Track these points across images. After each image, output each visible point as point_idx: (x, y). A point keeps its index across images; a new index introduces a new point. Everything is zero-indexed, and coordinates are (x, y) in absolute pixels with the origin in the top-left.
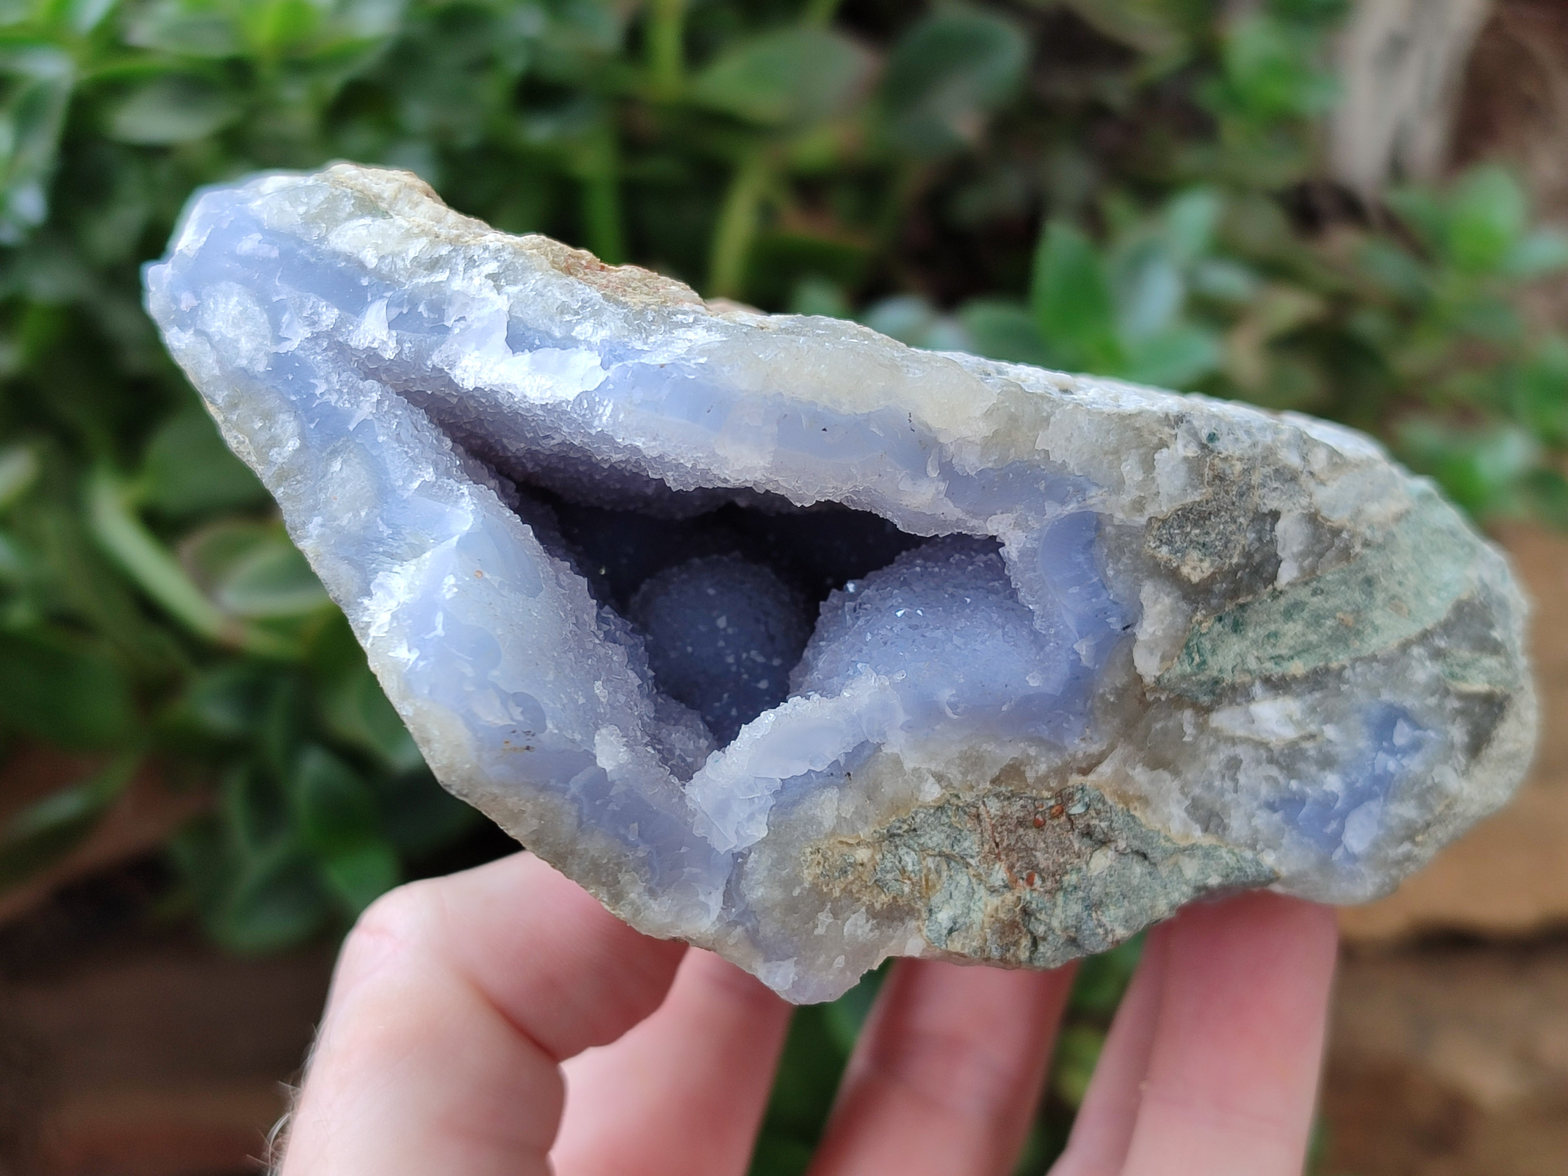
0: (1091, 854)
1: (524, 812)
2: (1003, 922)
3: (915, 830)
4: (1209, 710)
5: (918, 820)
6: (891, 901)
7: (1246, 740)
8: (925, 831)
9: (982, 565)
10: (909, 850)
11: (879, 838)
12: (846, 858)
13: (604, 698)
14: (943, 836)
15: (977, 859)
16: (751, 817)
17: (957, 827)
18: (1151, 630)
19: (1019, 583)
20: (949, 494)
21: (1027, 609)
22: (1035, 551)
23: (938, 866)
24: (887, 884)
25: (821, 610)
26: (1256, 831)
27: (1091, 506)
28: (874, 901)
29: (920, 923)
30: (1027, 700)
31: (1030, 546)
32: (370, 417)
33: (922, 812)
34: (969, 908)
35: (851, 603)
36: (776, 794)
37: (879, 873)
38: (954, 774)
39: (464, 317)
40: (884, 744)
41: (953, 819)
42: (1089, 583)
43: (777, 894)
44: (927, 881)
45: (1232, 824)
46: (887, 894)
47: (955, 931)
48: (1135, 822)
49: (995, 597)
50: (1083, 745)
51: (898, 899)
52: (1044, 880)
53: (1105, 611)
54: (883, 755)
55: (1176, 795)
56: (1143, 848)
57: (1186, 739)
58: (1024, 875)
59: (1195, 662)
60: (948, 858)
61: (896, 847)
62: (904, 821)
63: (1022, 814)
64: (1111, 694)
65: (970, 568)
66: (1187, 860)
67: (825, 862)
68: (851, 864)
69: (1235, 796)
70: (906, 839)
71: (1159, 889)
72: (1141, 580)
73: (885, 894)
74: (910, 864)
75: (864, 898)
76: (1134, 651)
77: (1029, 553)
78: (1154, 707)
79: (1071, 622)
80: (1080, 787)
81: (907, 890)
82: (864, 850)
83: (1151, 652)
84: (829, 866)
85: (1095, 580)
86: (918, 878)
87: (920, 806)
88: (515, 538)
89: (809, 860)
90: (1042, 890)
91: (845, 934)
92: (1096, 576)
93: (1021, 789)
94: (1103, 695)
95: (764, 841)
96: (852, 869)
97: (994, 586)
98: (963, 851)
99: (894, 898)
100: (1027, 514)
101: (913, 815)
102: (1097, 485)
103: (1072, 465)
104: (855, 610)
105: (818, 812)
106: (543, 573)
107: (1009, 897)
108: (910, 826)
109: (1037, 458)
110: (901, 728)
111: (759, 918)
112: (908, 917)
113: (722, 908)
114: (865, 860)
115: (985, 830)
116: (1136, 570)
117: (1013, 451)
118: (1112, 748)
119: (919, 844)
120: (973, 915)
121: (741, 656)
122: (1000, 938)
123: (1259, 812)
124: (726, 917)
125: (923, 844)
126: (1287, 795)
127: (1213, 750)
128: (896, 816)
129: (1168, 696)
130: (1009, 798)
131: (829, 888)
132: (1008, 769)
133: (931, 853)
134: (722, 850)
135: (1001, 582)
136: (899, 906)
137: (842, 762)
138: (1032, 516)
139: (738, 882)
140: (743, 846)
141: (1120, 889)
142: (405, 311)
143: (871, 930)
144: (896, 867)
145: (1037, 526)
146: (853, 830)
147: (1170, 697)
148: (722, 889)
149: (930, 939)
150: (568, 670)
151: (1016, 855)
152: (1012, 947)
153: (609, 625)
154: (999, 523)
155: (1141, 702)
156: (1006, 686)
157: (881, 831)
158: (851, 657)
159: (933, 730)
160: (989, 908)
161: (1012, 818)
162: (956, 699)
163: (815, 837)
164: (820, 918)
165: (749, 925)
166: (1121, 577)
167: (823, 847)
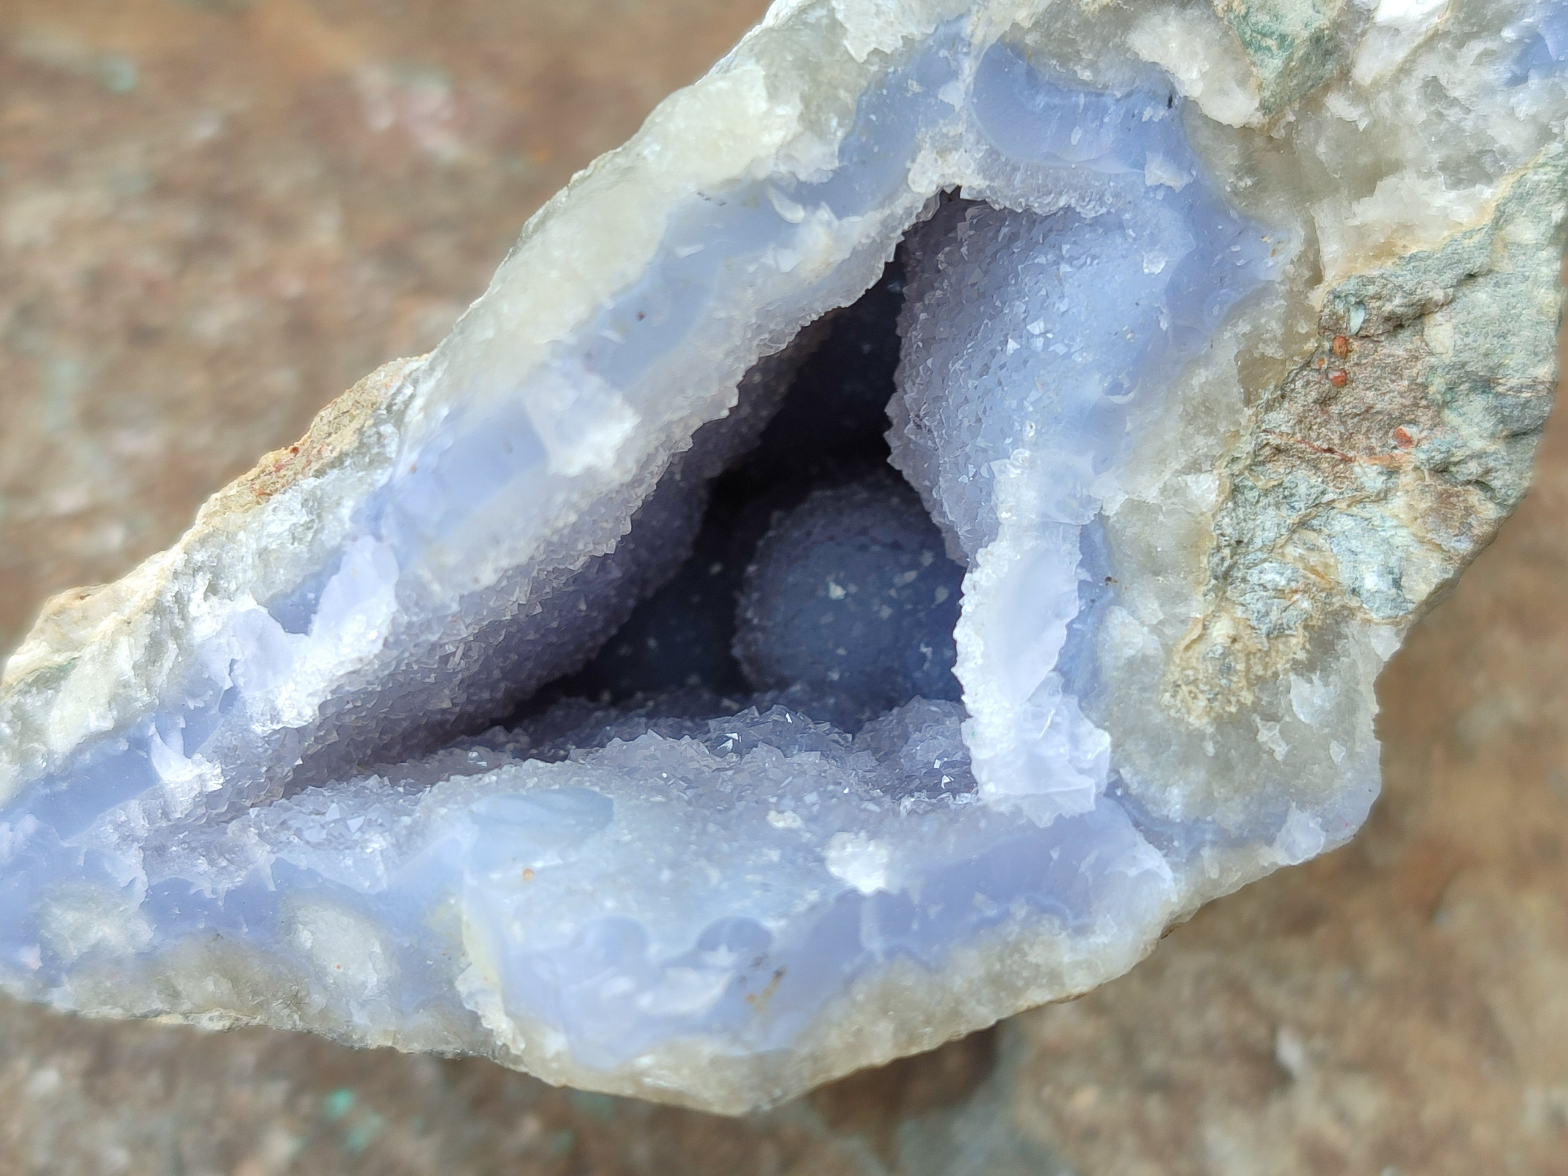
0: (1423, 341)
1: (860, 1031)
2: (1431, 509)
3: (1239, 542)
4: (1345, 74)
5: (1228, 531)
6: (1307, 634)
7: (1415, 54)
8: (1249, 530)
9: (972, 233)
10: (1259, 567)
11: (1217, 596)
12: (1211, 655)
13: (795, 821)
14: (1271, 511)
15: (1331, 489)
16: (1075, 740)
17: (1274, 486)
18: (1195, 75)
19: (1020, 200)
20: (840, 212)
21: (1062, 212)
22: (993, 153)
23: (1305, 544)
24: (1282, 624)
25: (897, 468)
26: (1534, 118)
27: (984, 42)
28: (1291, 656)
29: (1360, 615)
30: (1173, 290)
31: (981, 154)
32: (273, 857)
33: (1223, 517)
34: (1386, 541)
35: (909, 426)
36: (1067, 688)
37: (1261, 626)
38: (1202, 443)
39: (233, 660)
40: (1102, 508)
41: (1260, 484)
42: (1080, 111)
43: (1198, 775)
44: (1314, 571)
45: (1505, 144)
46: (1295, 633)
47: (1400, 578)
48: (1421, 259)
49: (1019, 244)
50: (1281, 258)
51: (1311, 623)
52: (1414, 422)
53: (1131, 114)
54: (1115, 519)
55: (1422, 186)
56: (1460, 271)
57: (1362, 125)
58: (1393, 443)
59: (1274, 48)
60: (1303, 524)
61: (1244, 580)
62: (1219, 548)
63: (1313, 393)
64: (1240, 179)
65: (964, 250)
66: (1510, 228)
67: (1197, 687)
68: (1224, 655)
69: (1472, 115)
70: (1242, 561)
71: (1522, 287)
72: (1124, 43)
73: (1293, 636)
74: (1277, 578)
75: (1279, 666)
76: (1207, 113)
77: (989, 160)
78: (1295, 136)
79: (1115, 167)
80: (1331, 297)
81: (1306, 604)
82: (1218, 625)
83: (1223, 92)
84: (1206, 684)
85: (1082, 100)
86: (1301, 580)
87: (1214, 516)
88: (528, 789)
89: (1179, 705)
90: (1425, 433)
91: (1307, 722)
92: (1078, 96)
93: (1282, 372)
94: (1234, 187)
95: (1116, 746)
96: (1231, 657)
97: (1004, 235)
98: (1308, 500)
99: (1306, 627)
100: (937, 130)
101: (1219, 532)
102: (961, 17)
103: (914, 30)
104: (919, 426)
105: (1129, 652)
106: (596, 784)
107: (1406, 479)
108: (1229, 545)
109: (874, 68)
110: (1097, 472)
111: (1209, 818)
112: (1342, 625)
113: (1166, 855)
114: (1232, 633)
115: (1302, 452)
116: (1105, 41)
117: (842, 93)
118: (1310, 224)
119: (1261, 549)
120: (1397, 541)
121: (891, 597)
122: (1448, 527)
123: (1513, 101)
124: (1178, 859)
125: (1264, 545)
126: (1516, 52)
127: (1398, 103)
128: (1205, 554)
129: (1293, 111)
130: (1283, 397)
131: (1234, 703)
132: (1245, 372)
133: (1281, 542)
134: (1089, 804)
135: (1007, 223)
136: (1320, 628)
137: (1085, 576)
138: (945, 125)
139: (1146, 813)
140: (1104, 776)
141: (1490, 335)
142: (182, 725)
143: (1326, 685)
144: (1270, 598)
145: (961, 128)
146: (1183, 622)
147: (1297, 109)
148: (1139, 838)
149: (1390, 617)
150: (725, 847)
151: (1360, 436)
152: (1470, 520)
153: (729, 738)
154: (924, 173)
155: (1277, 149)
156: (1137, 304)
157: (1210, 586)
158: (968, 475)
159: (1128, 434)
160: (1402, 516)
161: (1311, 410)
162: (1109, 379)
163: (1157, 677)
164: (1264, 739)
165: (1209, 837)
166: (1101, 65)
167: (1177, 675)
